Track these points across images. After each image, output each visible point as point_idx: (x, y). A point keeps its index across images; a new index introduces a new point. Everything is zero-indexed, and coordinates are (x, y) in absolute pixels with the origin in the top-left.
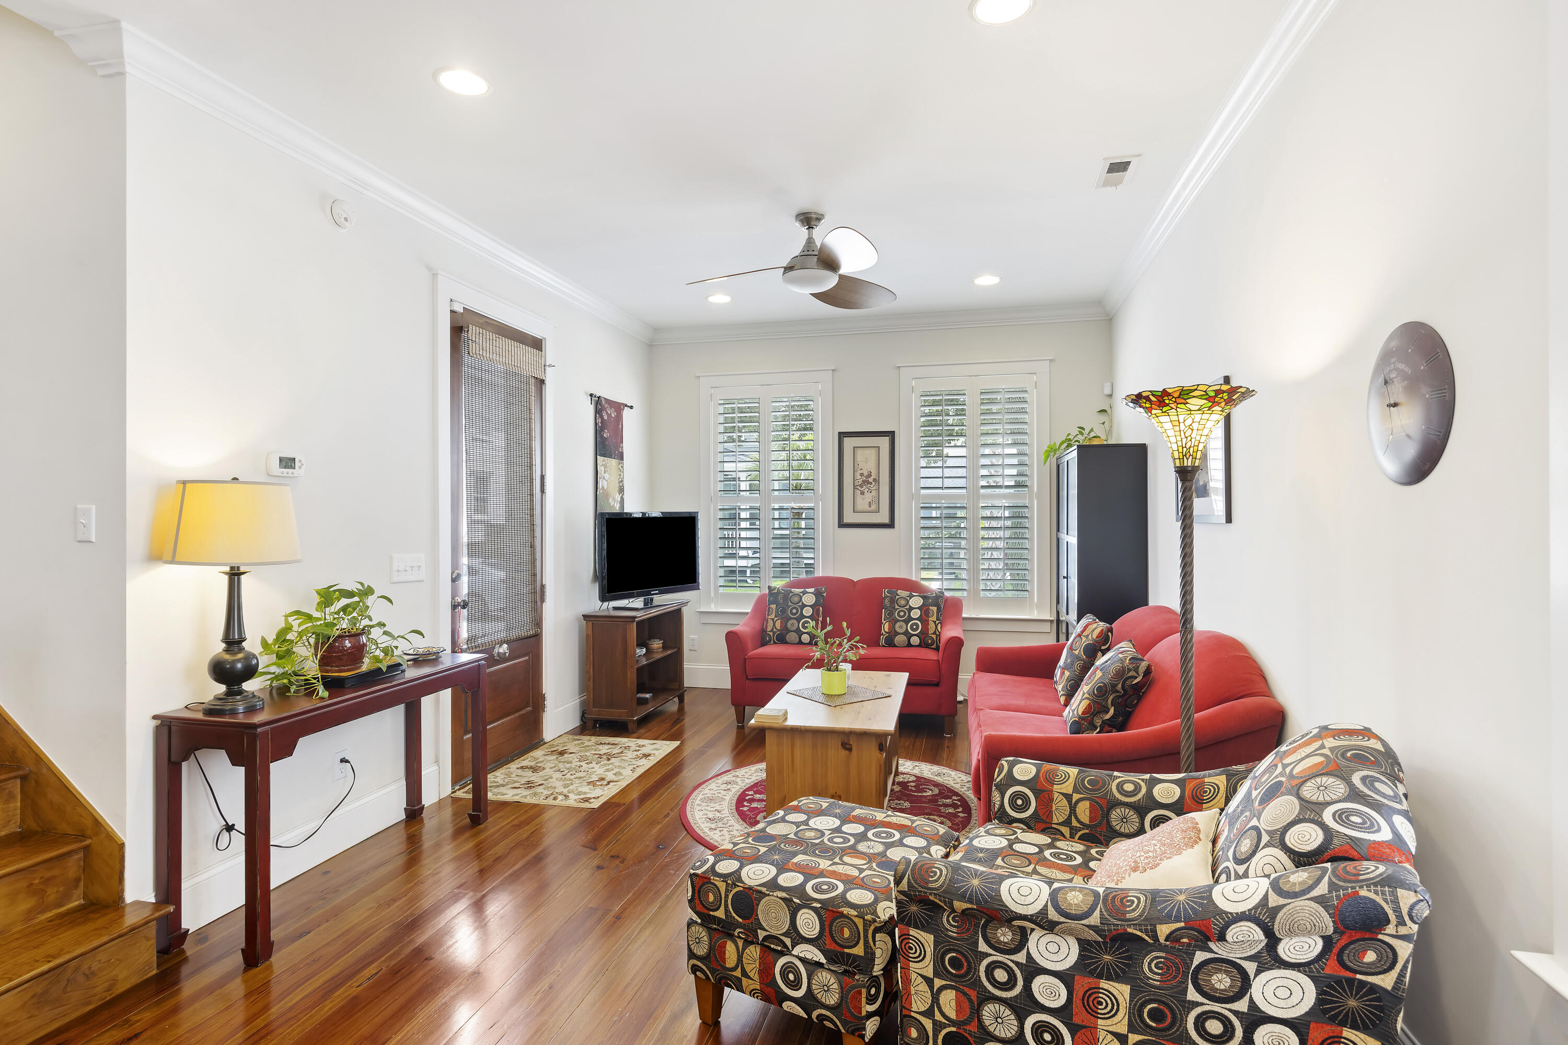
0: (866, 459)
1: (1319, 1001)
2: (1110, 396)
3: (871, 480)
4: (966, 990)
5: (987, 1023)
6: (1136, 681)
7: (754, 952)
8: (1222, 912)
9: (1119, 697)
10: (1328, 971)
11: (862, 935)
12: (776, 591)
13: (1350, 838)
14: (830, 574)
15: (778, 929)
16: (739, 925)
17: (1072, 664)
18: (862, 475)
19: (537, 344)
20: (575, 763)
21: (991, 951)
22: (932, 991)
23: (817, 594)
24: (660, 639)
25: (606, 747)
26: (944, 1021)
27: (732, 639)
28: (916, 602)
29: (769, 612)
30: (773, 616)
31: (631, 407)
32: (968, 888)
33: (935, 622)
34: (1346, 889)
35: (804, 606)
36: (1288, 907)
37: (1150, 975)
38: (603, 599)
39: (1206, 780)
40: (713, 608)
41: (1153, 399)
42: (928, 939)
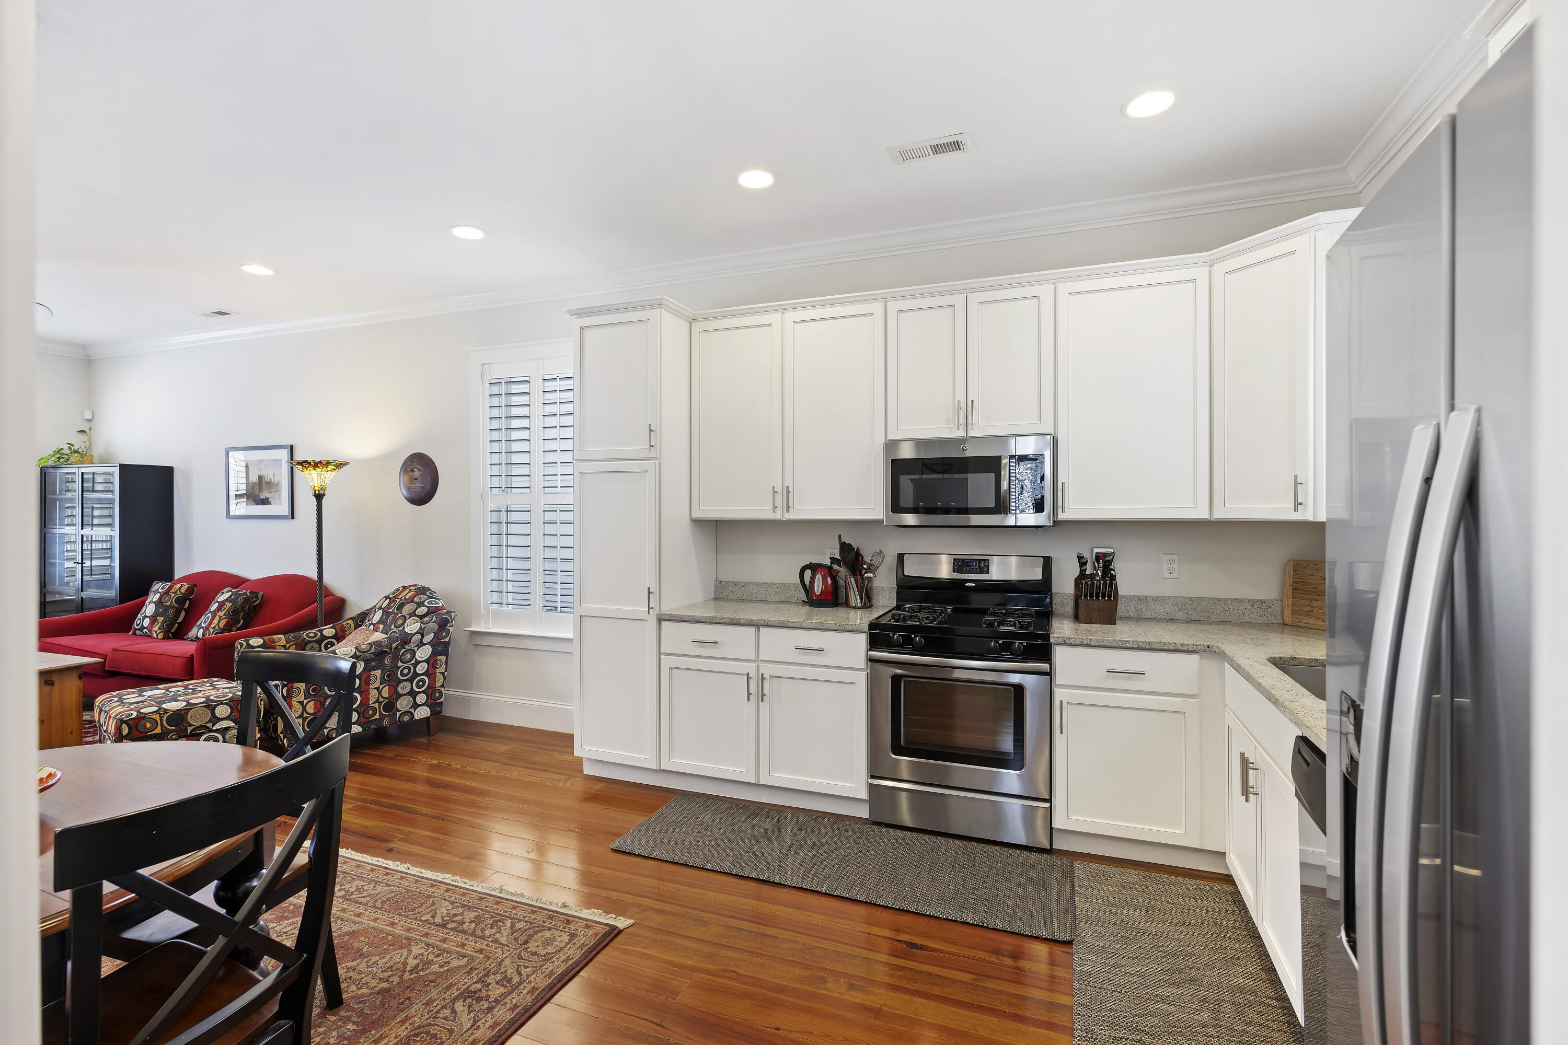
2: (91, 420)
6: (257, 602)
10: (435, 642)
13: (434, 607)
15: (202, 721)
16: (172, 731)
17: (165, 611)
22: (303, 706)
37: (387, 663)
39: (344, 623)
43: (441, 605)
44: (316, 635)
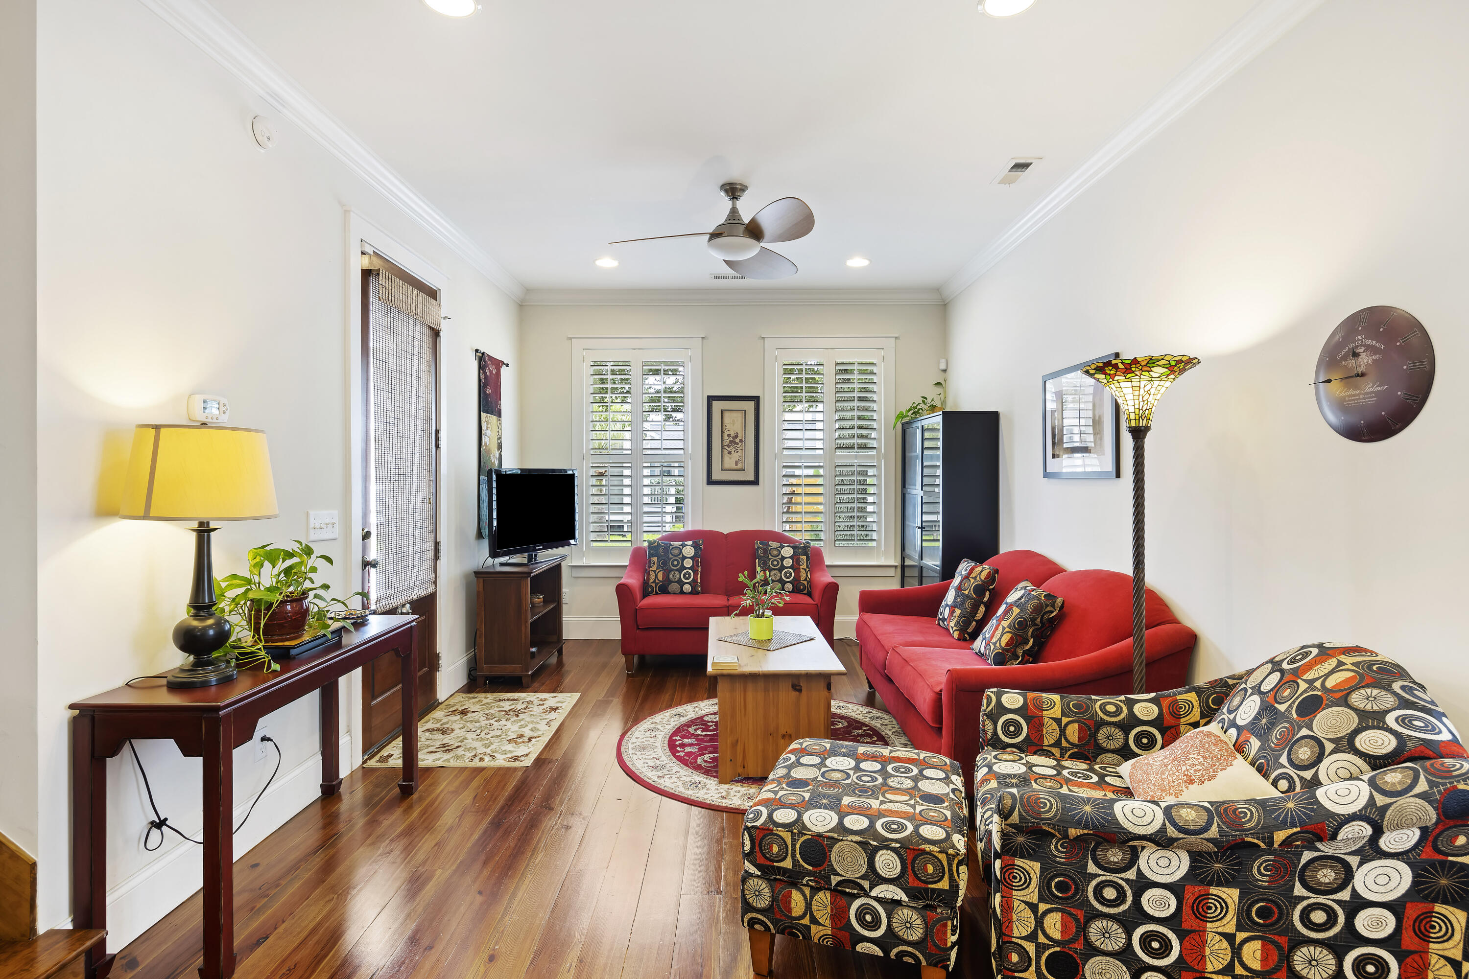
0: (733, 421)
1: (1415, 883)
2: (945, 371)
3: (737, 440)
4: (1072, 911)
5: (1093, 939)
6: (1054, 614)
7: (823, 898)
8: (1333, 815)
9: (1037, 629)
10: (1424, 857)
11: (946, 869)
12: (656, 544)
13: (1422, 740)
14: (699, 527)
15: (853, 872)
16: (809, 873)
17: (963, 602)
18: (729, 436)
19: (433, 294)
20: (484, 723)
21: (1100, 872)
22: (1036, 915)
23: (696, 546)
24: (541, 594)
25: (508, 703)
26: (1047, 942)
27: (622, 591)
28: (787, 552)
29: (650, 564)
30: (655, 568)
31: (507, 365)
32: (1083, 815)
33: (805, 570)
34: (1445, 784)
35: (684, 558)
36: (1394, 805)
37: (1259, 877)
38: (494, 554)
39: (1178, 697)
40: (584, 562)
42: (1034, 868)
43: (1445, 736)
44: (1119, 710)
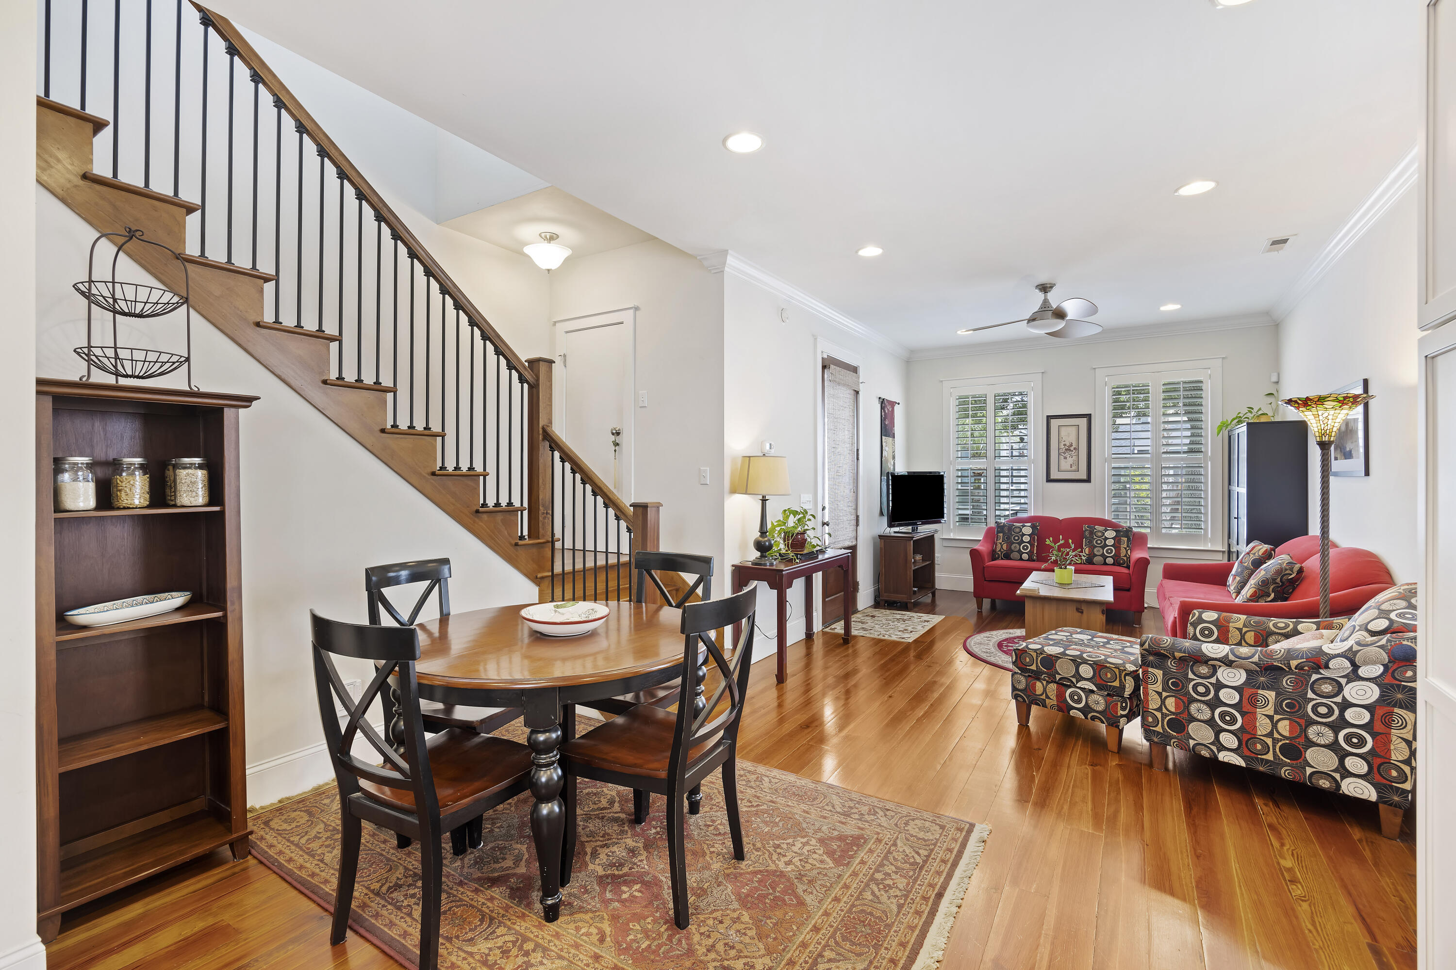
0: (1069, 434)
1: (1381, 696)
2: (1277, 383)
3: (1072, 448)
4: (1181, 697)
5: (1193, 713)
6: (1291, 577)
7: (1053, 687)
8: (1326, 654)
9: (1278, 587)
10: (1386, 681)
11: (1118, 676)
12: (1002, 524)
13: (1403, 623)
14: (1040, 514)
15: (1068, 674)
16: (1045, 673)
17: (1242, 572)
18: (1065, 445)
19: (855, 370)
20: (884, 622)
21: (1196, 678)
22: (1161, 699)
23: (1033, 527)
24: (921, 555)
25: (899, 615)
26: (1168, 713)
27: (975, 555)
28: (1110, 534)
29: (997, 538)
30: (1001, 541)
31: (899, 404)
32: (1182, 647)
33: (1125, 548)
34: (1397, 644)
35: (1024, 535)
36: (1361, 652)
37: (1286, 686)
38: (890, 525)
39: (1330, 621)
40: (952, 536)
41: (1300, 402)
42: (1159, 673)
